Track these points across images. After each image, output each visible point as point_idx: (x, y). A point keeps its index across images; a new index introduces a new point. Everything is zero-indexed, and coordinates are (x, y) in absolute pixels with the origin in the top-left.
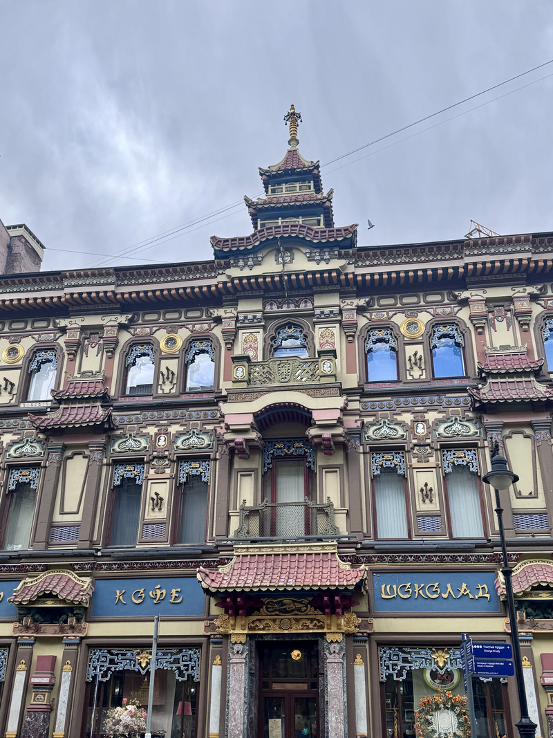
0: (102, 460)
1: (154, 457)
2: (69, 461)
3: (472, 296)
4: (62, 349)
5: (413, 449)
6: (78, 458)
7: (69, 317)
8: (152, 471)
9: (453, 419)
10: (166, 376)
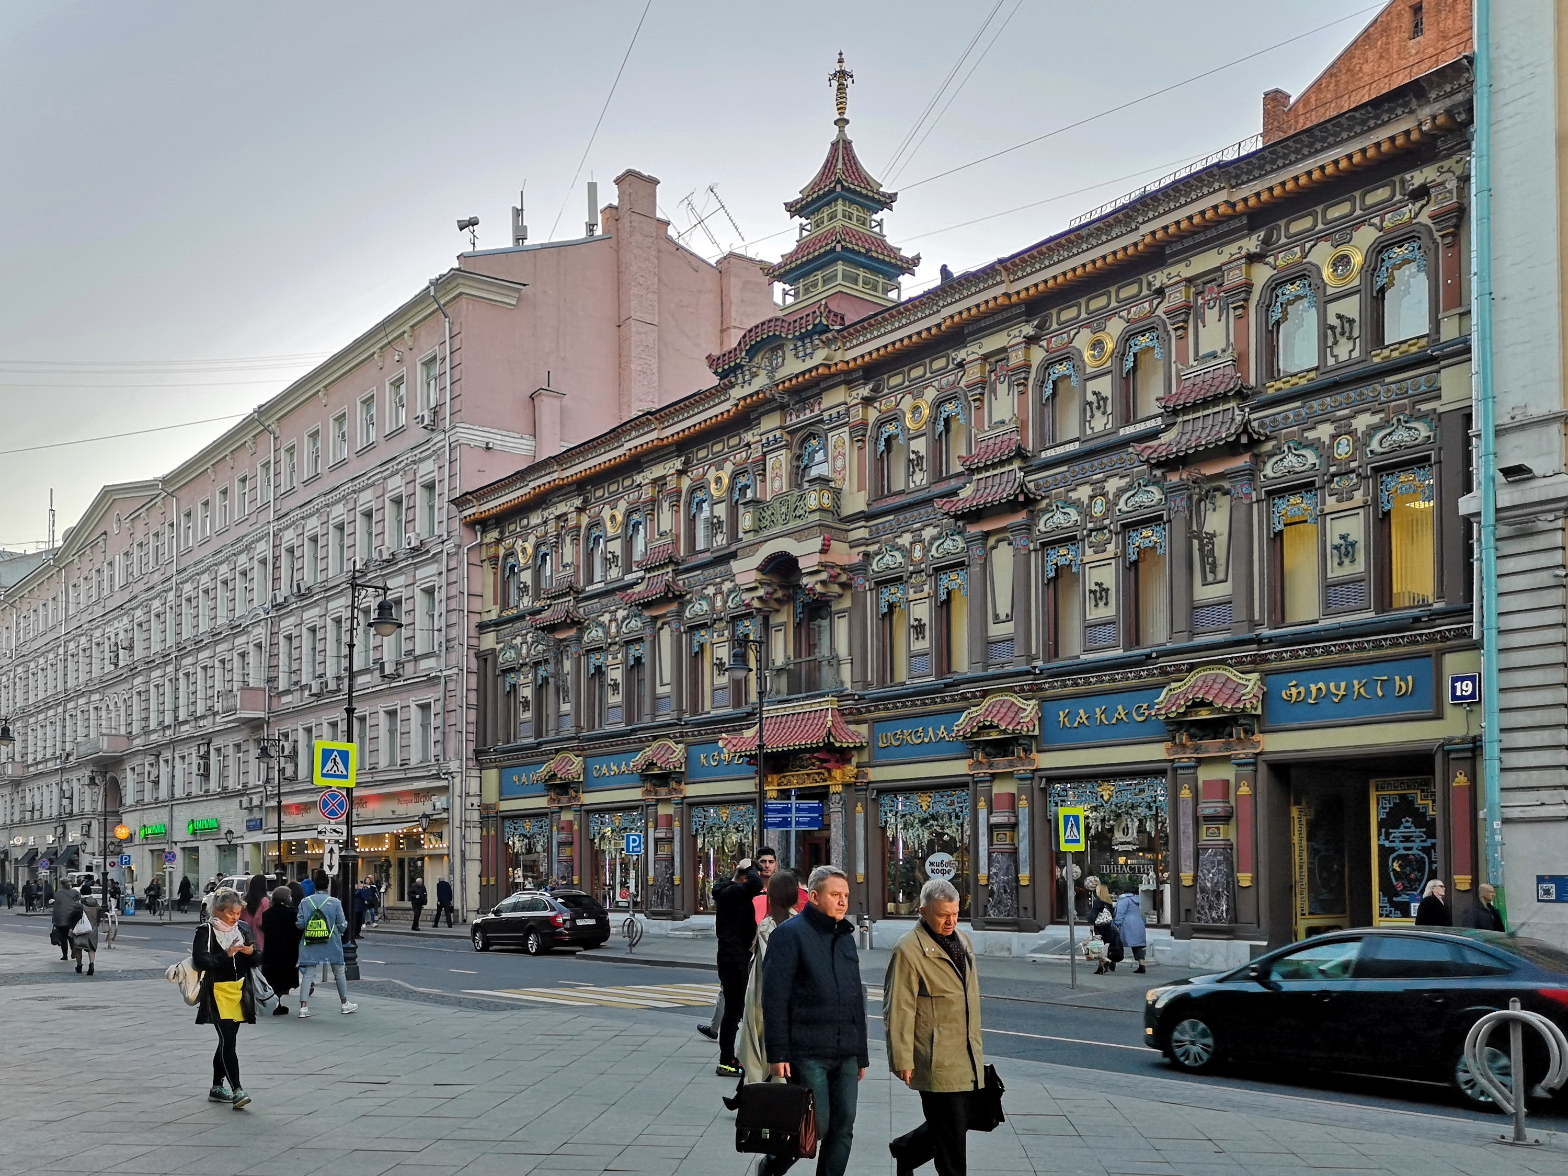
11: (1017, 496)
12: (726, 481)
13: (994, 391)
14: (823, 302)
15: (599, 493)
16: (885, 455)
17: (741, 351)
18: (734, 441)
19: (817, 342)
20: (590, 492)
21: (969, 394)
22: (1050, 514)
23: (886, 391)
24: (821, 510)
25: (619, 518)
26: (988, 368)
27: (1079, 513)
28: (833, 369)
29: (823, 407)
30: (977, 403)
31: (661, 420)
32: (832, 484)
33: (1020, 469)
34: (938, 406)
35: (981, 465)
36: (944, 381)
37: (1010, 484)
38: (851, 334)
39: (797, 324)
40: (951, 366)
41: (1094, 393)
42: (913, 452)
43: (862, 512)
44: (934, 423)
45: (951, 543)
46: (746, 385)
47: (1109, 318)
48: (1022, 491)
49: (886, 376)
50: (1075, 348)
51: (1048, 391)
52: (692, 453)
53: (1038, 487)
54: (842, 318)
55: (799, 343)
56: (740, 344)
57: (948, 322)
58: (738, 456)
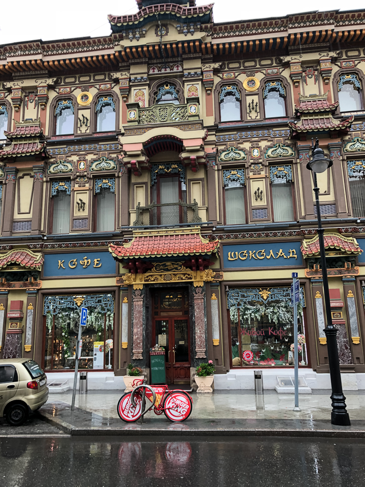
0: (43, 178)
1: (78, 176)
2: (21, 180)
3: (292, 60)
4: (10, 104)
5: (250, 166)
6: (27, 178)
7: (13, 81)
8: (77, 186)
9: (278, 145)
10: (82, 121)
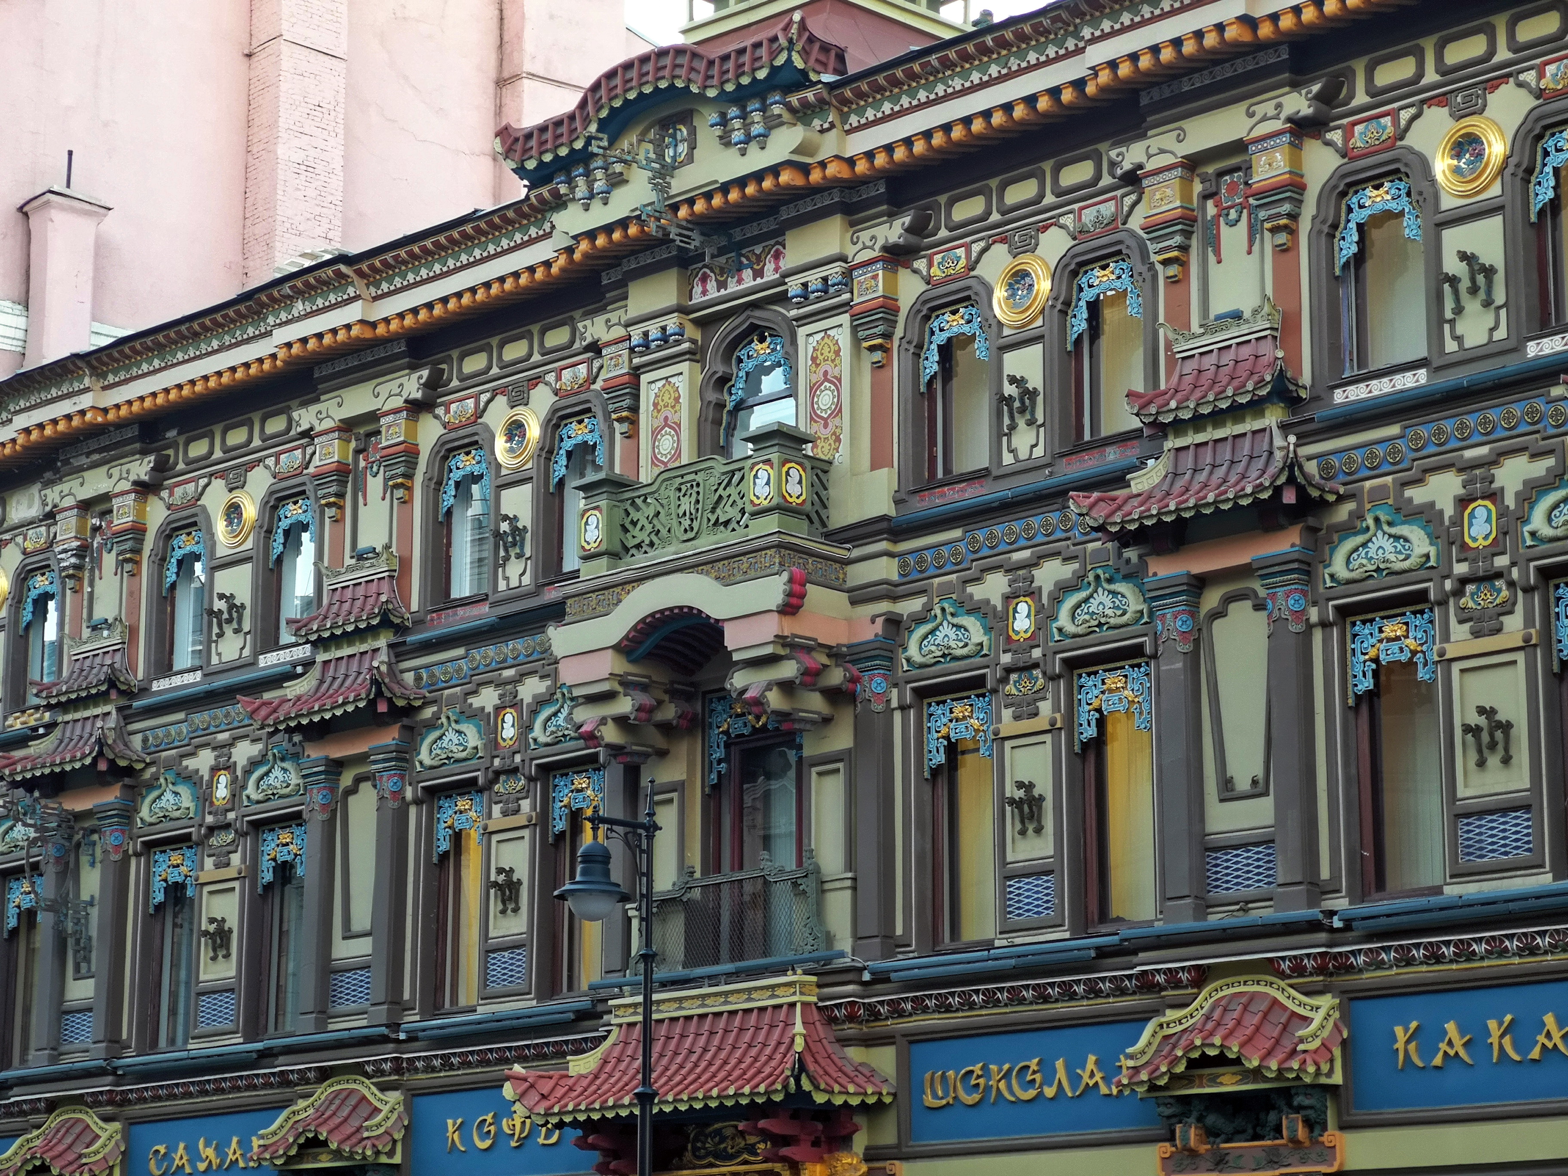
11: (1278, 491)
12: (534, 431)
13: (1213, 242)
14: (797, 16)
15: (198, 449)
16: (938, 386)
17: (587, 121)
18: (557, 337)
19: (777, 109)
20: (174, 445)
21: (1152, 247)
22: (1360, 539)
23: (943, 233)
24: (784, 508)
25: (250, 511)
26: (1198, 187)
27: (1433, 538)
28: (816, 176)
29: (788, 262)
30: (1173, 270)
31: (371, 277)
32: (808, 449)
33: (1285, 428)
34: (1075, 274)
35: (1186, 415)
36: (1089, 216)
37: (1260, 463)
38: (861, 95)
39: (731, 65)
40: (1106, 180)
41: (1464, 256)
42: (1013, 380)
43: (884, 518)
44: (1064, 313)
45: (1107, 600)
46: (596, 204)
47: (1493, 85)
48: (1291, 480)
49: (943, 199)
50: (1410, 150)
51: (1348, 247)
52: (448, 360)
53: (1327, 471)
54: (841, 57)
55: (733, 111)
56: (583, 104)
57: (1104, 77)
58: (567, 374)
